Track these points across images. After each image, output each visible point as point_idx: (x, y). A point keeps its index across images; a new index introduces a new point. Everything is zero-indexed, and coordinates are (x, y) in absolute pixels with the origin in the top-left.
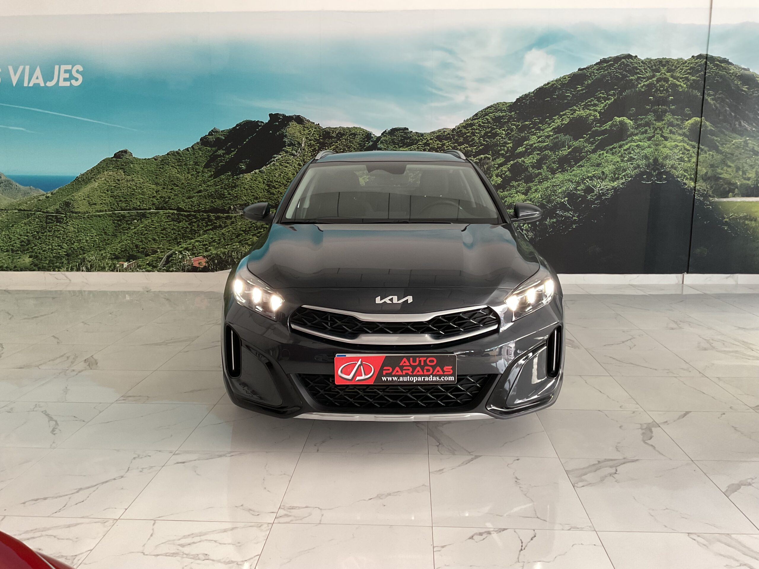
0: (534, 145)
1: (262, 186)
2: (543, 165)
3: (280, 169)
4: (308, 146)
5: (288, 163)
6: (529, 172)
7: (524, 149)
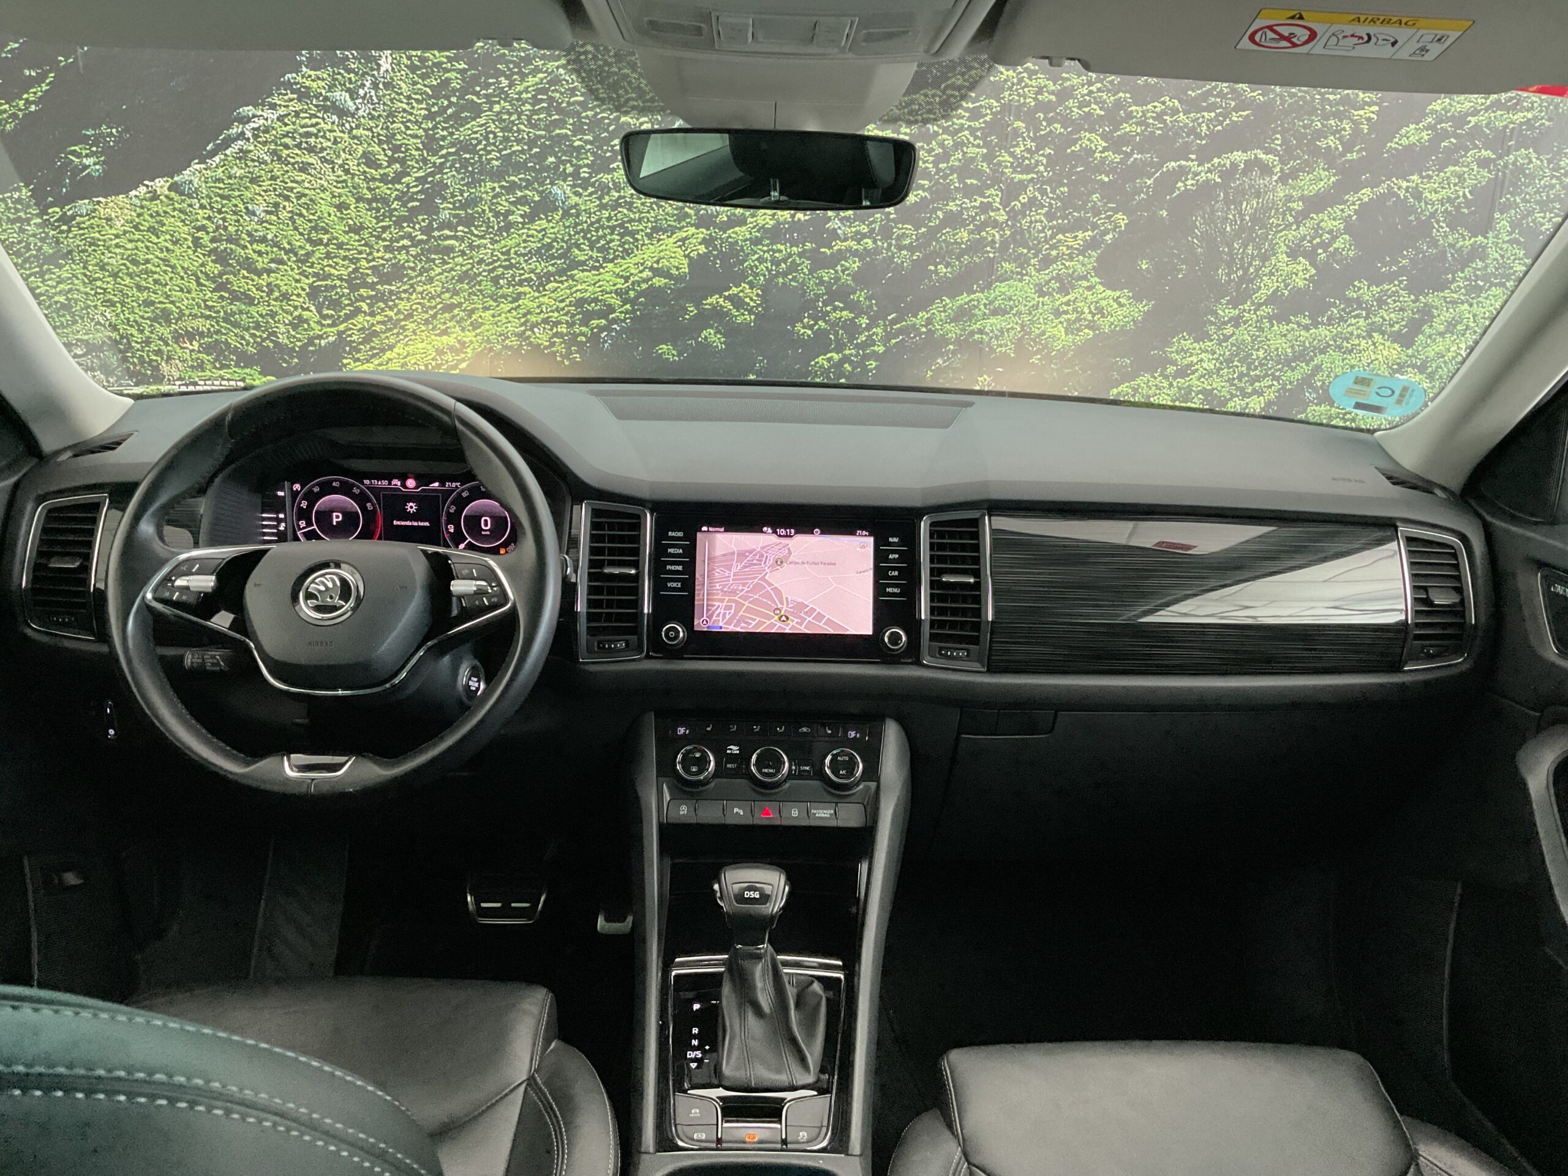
0: (1473, 120)
1: (187, 258)
2: (1497, 215)
3: (273, 178)
4: (413, 68)
5: (311, 150)
6: (1434, 243)
7: (1425, 136)
